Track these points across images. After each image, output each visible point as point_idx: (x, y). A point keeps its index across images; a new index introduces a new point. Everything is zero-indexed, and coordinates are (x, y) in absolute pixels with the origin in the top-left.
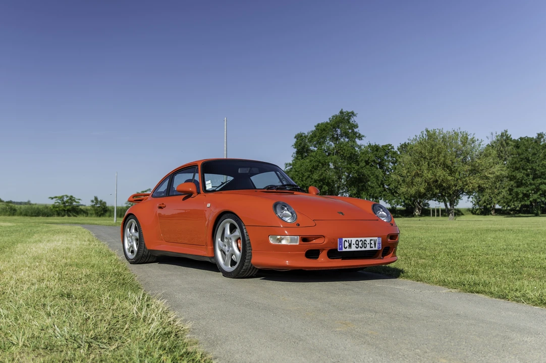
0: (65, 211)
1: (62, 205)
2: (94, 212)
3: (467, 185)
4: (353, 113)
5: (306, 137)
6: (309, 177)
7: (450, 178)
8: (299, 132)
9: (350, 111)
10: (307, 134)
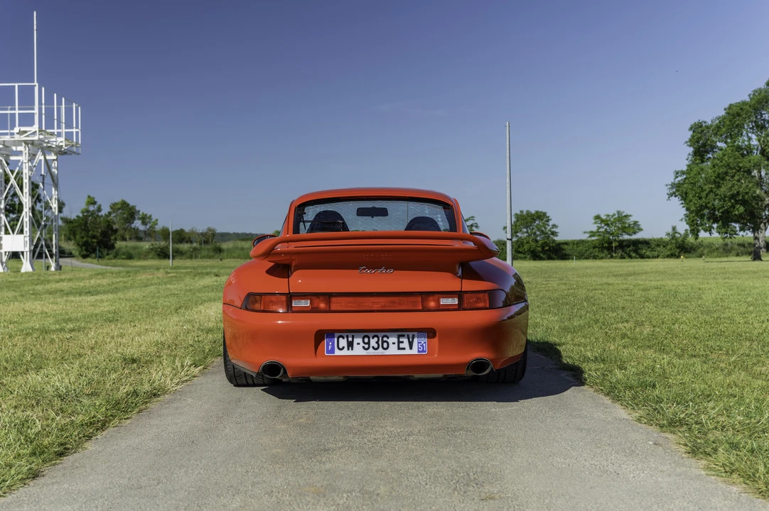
5: (707, 127)
6: (711, 191)
10: (710, 123)
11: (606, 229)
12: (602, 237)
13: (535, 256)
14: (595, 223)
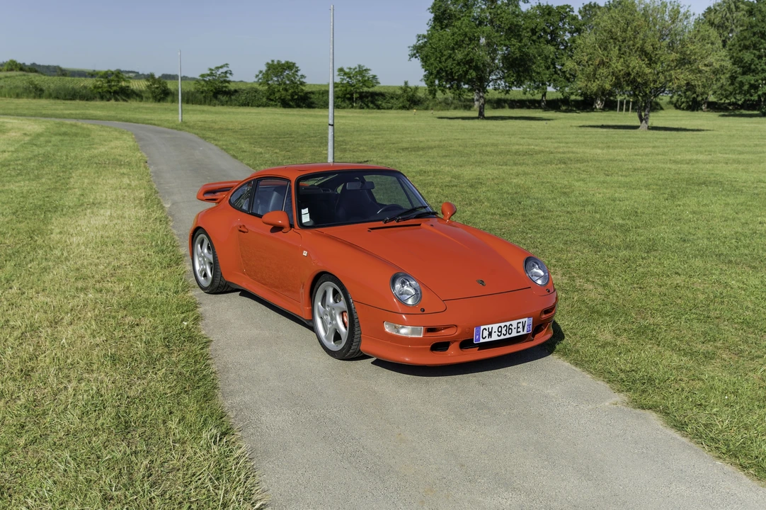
0: (110, 92)
1: (106, 85)
2: (150, 95)
11: (348, 82)
12: (345, 88)
13: (285, 104)
14: (339, 75)
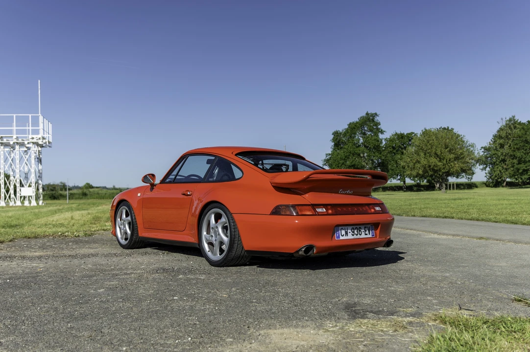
3: (452, 168)
4: (376, 114)
5: (340, 134)
6: (343, 164)
7: (439, 164)
8: (335, 130)
9: (374, 112)
10: (341, 131)
